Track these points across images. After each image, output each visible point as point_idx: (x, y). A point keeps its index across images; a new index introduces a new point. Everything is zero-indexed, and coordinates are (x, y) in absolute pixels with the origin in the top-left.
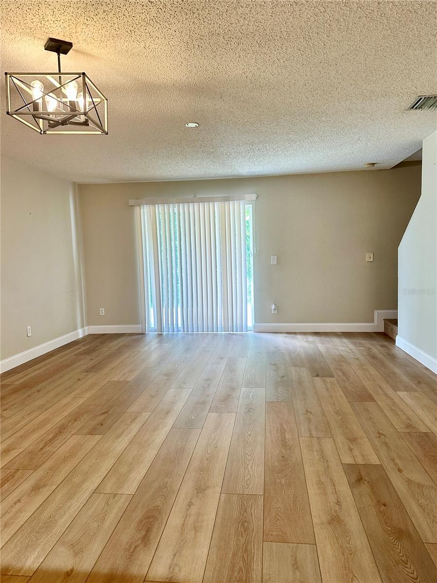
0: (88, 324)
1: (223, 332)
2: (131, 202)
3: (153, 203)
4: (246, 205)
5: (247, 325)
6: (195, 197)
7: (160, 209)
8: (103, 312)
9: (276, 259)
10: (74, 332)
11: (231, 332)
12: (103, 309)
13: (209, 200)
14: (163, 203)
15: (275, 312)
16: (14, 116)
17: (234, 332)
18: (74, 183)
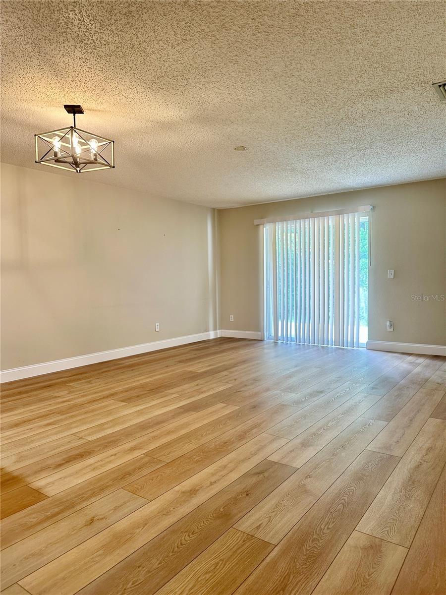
0: (221, 328)
1: (334, 346)
2: (256, 222)
3: (274, 222)
4: (360, 218)
5: (359, 341)
6: (312, 212)
7: (279, 226)
8: (233, 318)
9: (393, 273)
10: (205, 333)
11: (342, 347)
12: (233, 316)
13: (323, 215)
14: (282, 220)
15: (390, 330)
16: (42, 163)
17: (345, 347)
18: (214, 209)
